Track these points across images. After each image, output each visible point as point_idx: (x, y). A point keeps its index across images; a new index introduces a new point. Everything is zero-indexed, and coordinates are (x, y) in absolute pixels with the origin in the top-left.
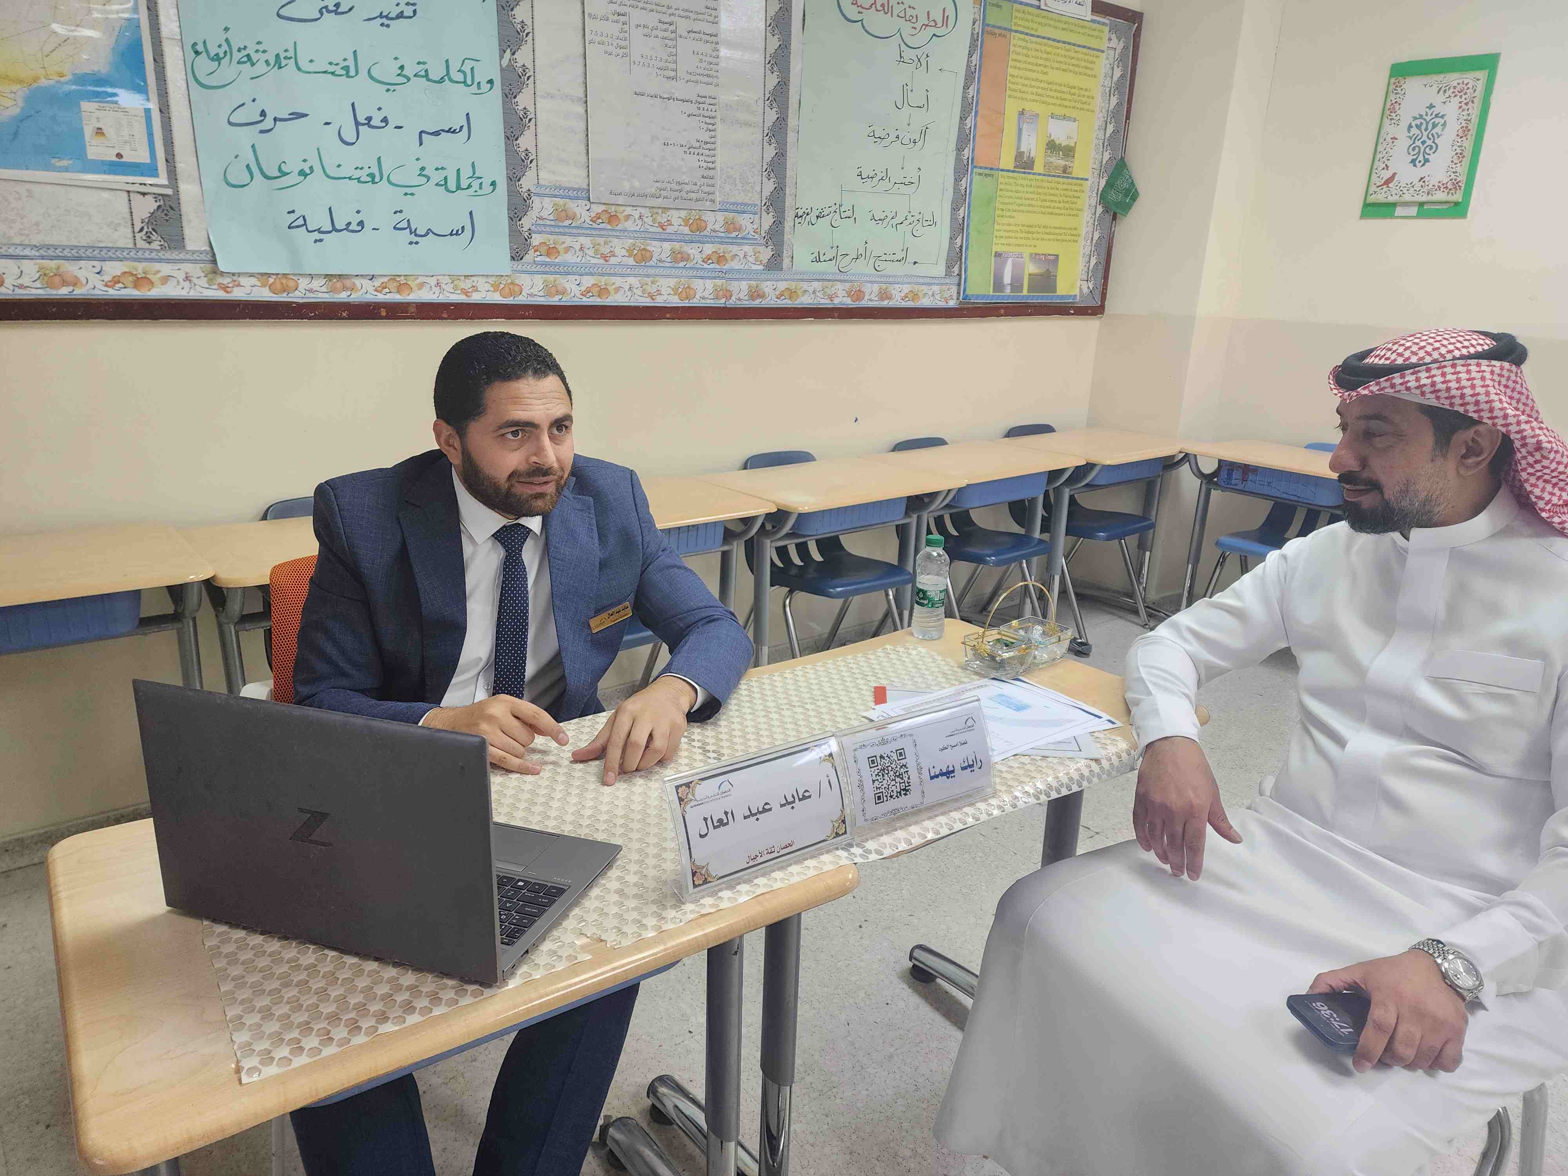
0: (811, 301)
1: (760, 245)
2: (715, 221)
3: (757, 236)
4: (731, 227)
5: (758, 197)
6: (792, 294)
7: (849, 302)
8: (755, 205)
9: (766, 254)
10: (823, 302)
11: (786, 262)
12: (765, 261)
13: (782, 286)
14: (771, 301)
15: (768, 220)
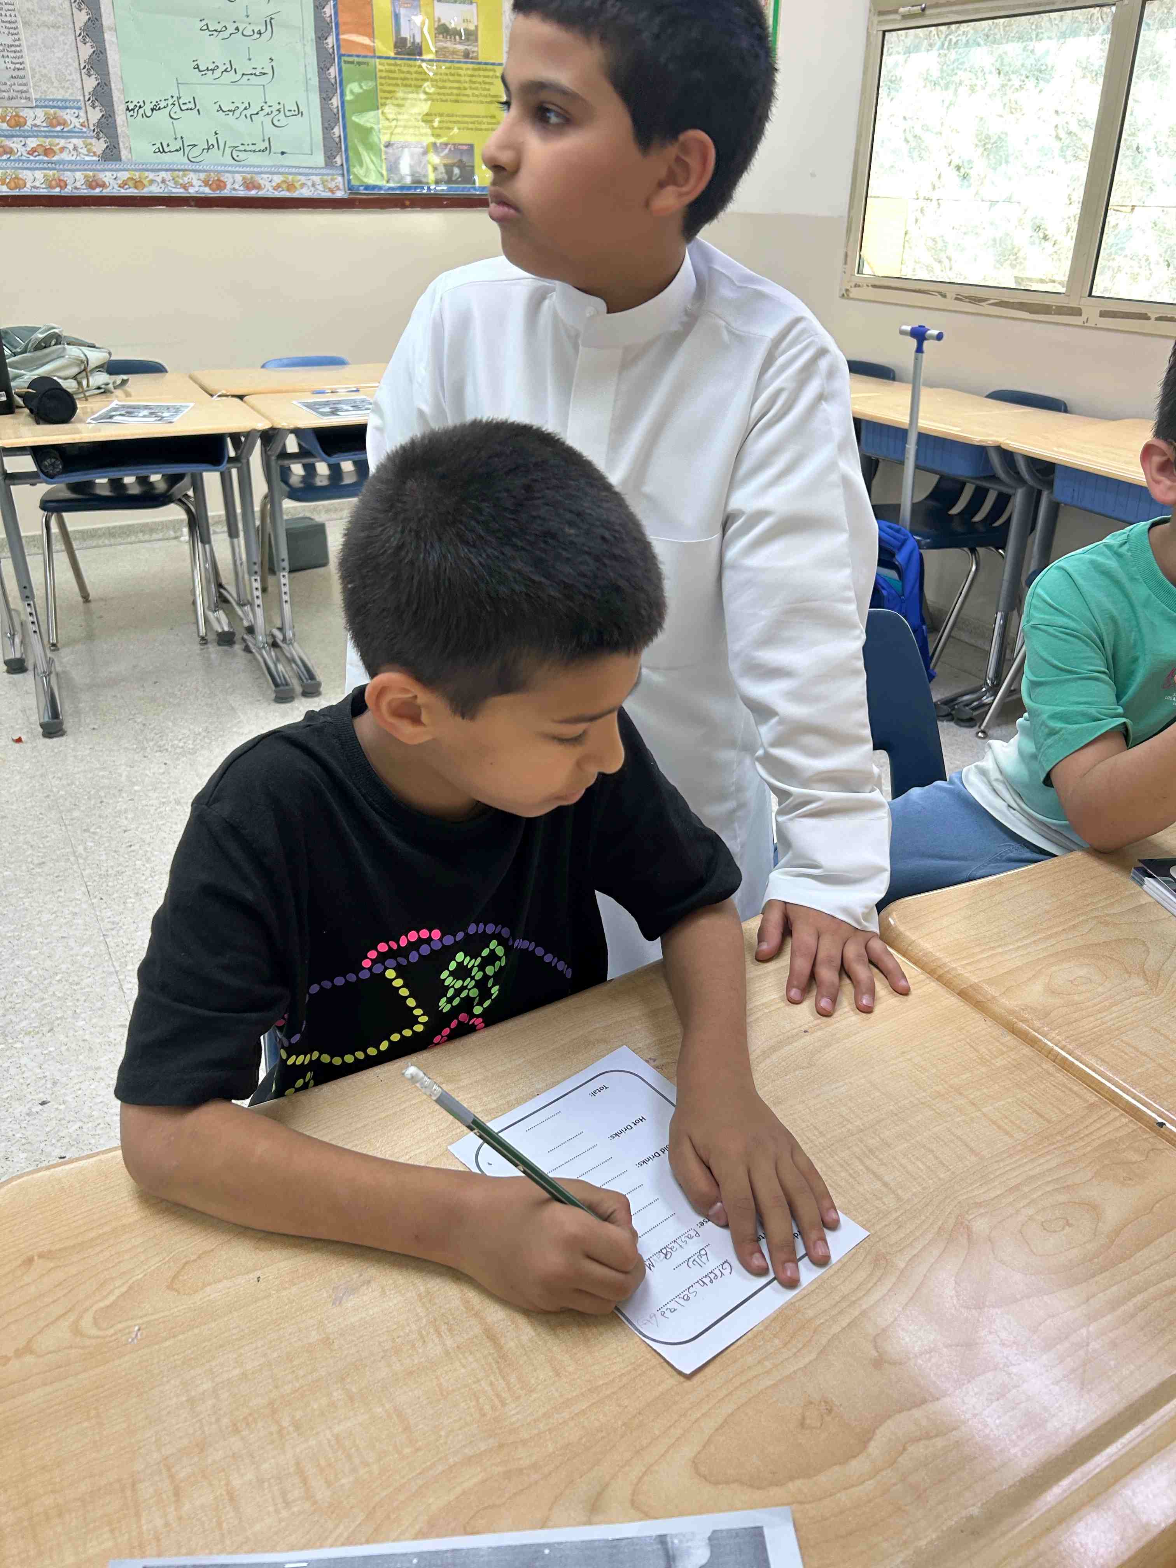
0: (161, 191)
1: (92, 137)
2: (35, 117)
3: (84, 130)
4: (53, 122)
5: (80, 93)
6: (137, 184)
7: (207, 191)
8: (78, 101)
9: (100, 146)
10: (178, 192)
11: (124, 154)
12: (99, 152)
13: (124, 176)
14: (113, 190)
15: (95, 115)
